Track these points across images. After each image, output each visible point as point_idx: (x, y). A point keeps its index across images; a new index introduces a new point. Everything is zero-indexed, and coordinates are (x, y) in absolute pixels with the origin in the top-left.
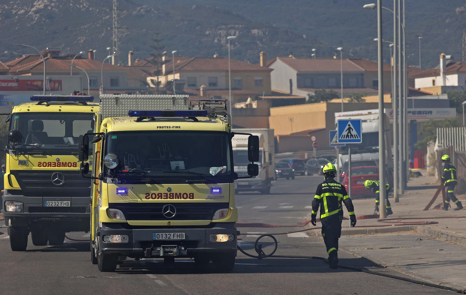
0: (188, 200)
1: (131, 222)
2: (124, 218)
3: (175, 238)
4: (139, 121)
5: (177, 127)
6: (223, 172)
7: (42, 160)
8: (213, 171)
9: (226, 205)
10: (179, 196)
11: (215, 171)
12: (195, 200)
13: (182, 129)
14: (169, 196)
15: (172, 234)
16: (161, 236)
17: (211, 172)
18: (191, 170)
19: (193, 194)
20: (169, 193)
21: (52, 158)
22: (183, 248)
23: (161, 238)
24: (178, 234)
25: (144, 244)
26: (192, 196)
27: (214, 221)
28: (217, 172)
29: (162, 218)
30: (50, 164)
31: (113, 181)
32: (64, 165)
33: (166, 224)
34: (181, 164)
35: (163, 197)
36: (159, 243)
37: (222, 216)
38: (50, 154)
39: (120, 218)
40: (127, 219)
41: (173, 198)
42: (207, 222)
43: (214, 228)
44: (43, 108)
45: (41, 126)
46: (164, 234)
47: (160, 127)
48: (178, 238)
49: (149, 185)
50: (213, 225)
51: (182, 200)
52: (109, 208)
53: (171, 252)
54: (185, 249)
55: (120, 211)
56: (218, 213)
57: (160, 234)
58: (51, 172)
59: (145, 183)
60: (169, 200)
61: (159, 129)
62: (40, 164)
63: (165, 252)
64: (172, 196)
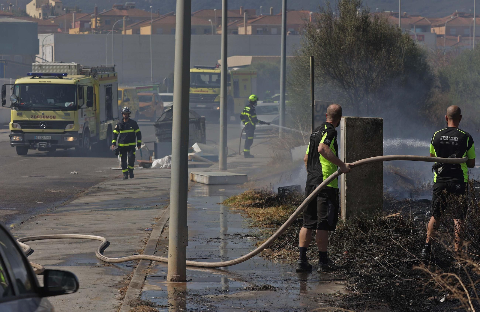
0: (53, 119)
1: (24, 130)
2: (20, 128)
3: (46, 139)
4: (33, 78)
5: (49, 82)
6: (72, 105)
7: (196, 90)
8: (67, 104)
9: (72, 122)
10: (48, 117)
11: (67, 105)
12: (56, 119)
13: (52, 83)
14: (43, 117)
15: (44, 136)
16: (38, 137)
17: (65, 105)
18: (56, 104)
19: (55, 116)
20: (43, 116)
21: (199, 89)
22: (50, 144)
23: (38, 139)
24: (47, 136)
25: (31, 141)
26: (55, 117)
27: (66, 130)
28: (68, 105)
29: (39, 128)
30: (198, 91)
31: (15, 109)
32: (204, 92)
33: (41, 132)
34: (52, 101)
35: (40, 117)
36: (38, 141)
37: (71, 127)
38: (199, 88)
39: (18, 128)
40: (22, 128)
41: (45, 118)
42: (62, 131)
43: (66, 134)
44: (201, 71)
45: (200, 77)
46: (40, 136)
47: (41, 82)
48: (47, 139)
49: (33, 111)
50: (65, 132)
51: (49, 119)
52: (13, 122)
53: (43, 146)
54: (51, 144)
55: (19, 125)
56: (68, 126)
57: (38, 136)
58: (199, 94)
59: (31, 110)
60: (43, 119)
61: (40, 83)
62: (195, 91)
63: (40, 146)
64: (44, 117)
